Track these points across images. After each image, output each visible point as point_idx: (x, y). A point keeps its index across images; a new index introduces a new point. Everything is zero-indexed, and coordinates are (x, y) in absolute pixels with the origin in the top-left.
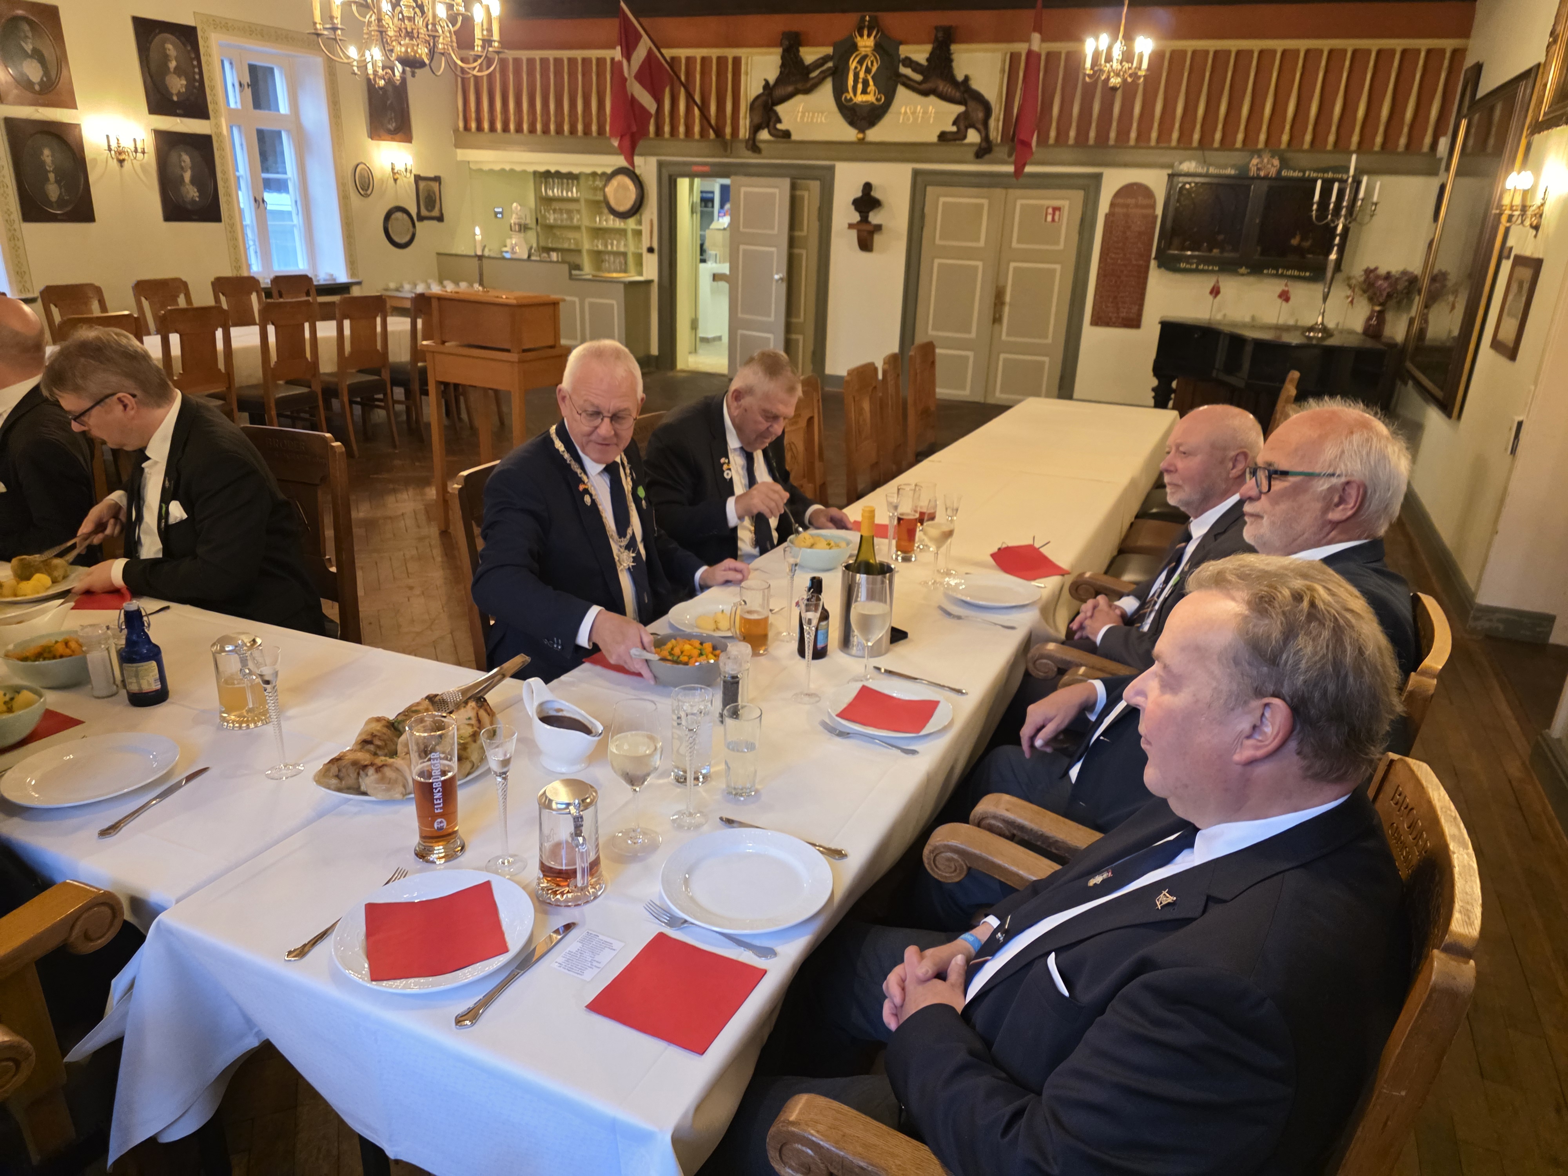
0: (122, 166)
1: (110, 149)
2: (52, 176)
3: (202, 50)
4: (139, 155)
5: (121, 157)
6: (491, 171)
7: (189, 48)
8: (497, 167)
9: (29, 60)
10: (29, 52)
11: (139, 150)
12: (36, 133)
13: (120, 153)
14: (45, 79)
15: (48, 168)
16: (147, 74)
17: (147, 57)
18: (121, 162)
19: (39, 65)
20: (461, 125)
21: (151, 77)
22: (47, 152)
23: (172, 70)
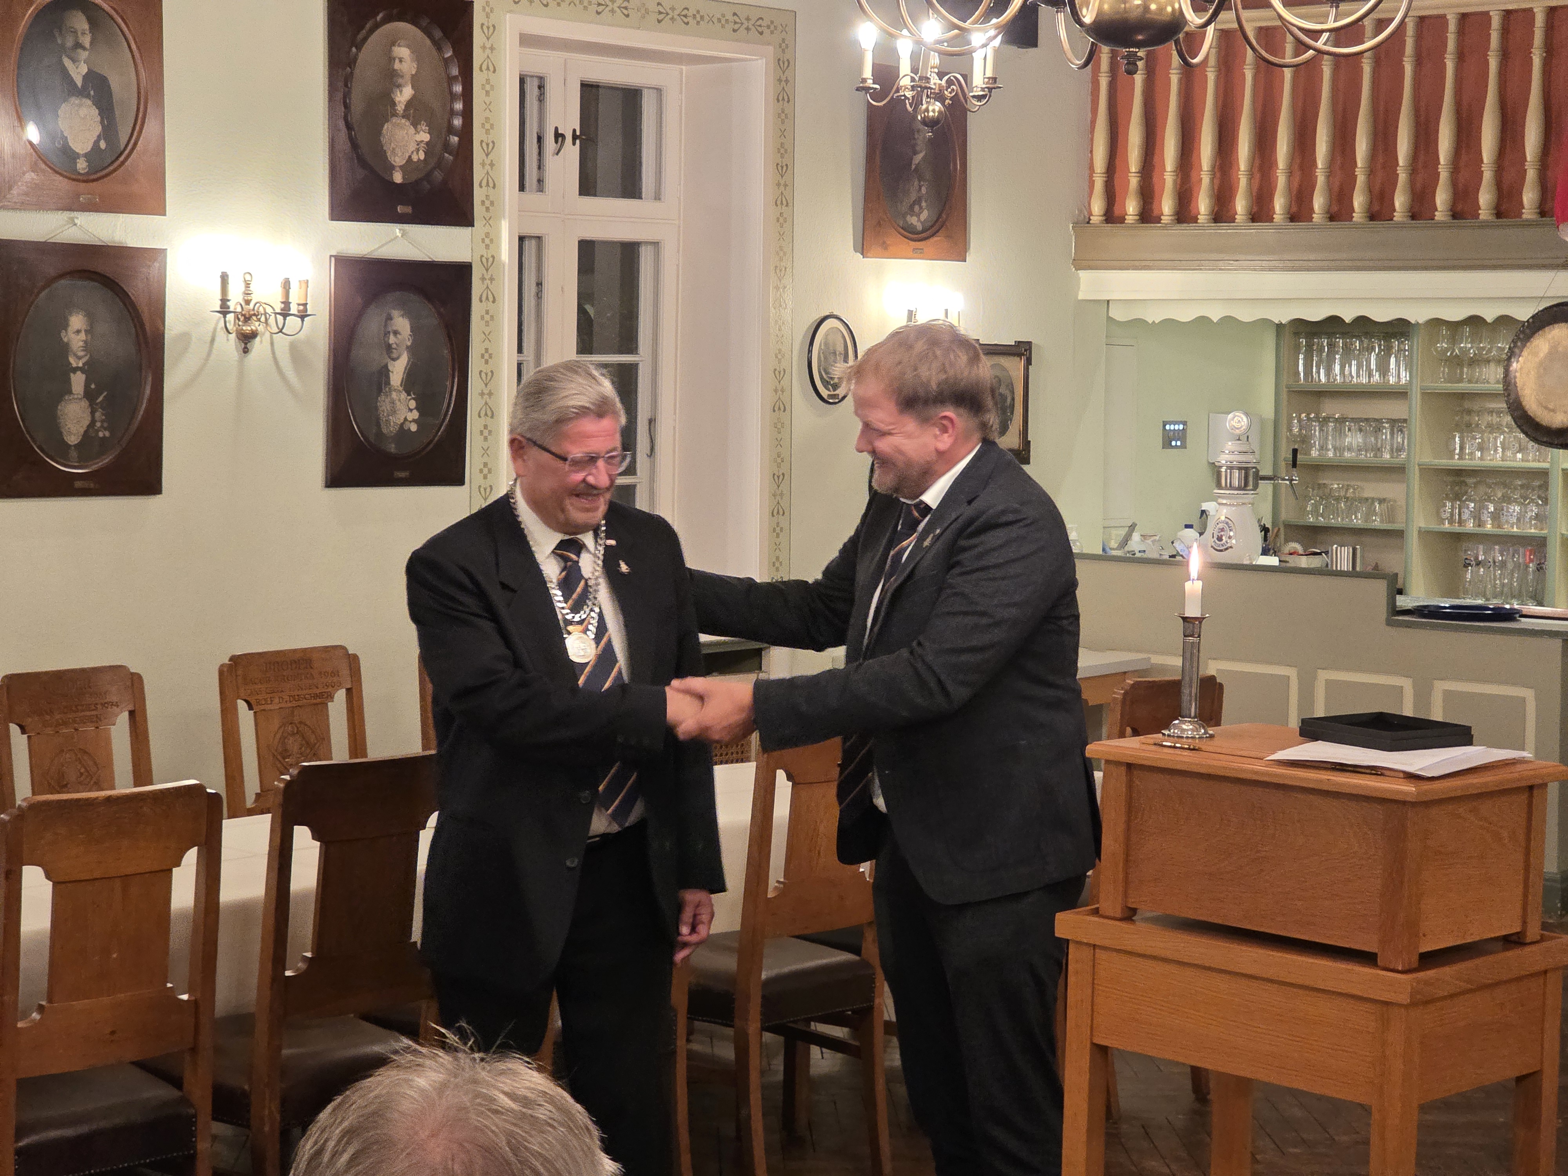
0: (246, 351)
1: (224, 310)
2: (78, 381)
3: (478, 56)
4: (293, 322)
5: (247, 329)
6: (1169, 323)
7: (449, 54)
8: (1186, 315)
9: (75, 100)
10: (79, 83)
11: (294, 309)
12: (61, 276)
13: (247, 319)
14: (103, 144)
15: (72, 360)
16: (341, 124)
17: (348, 80)
18: (246, 339)
19: (95, 112)
20: (1097, 207)
21: (349, 127)
22: (77, 321)
23: (400, 108)
